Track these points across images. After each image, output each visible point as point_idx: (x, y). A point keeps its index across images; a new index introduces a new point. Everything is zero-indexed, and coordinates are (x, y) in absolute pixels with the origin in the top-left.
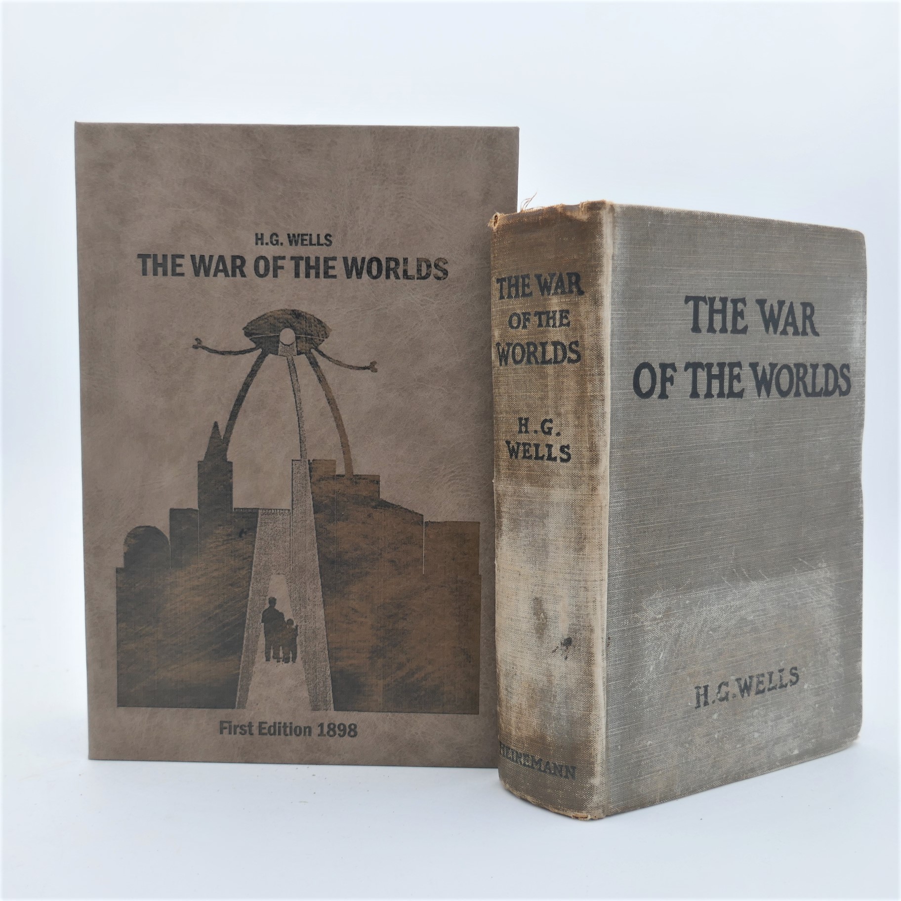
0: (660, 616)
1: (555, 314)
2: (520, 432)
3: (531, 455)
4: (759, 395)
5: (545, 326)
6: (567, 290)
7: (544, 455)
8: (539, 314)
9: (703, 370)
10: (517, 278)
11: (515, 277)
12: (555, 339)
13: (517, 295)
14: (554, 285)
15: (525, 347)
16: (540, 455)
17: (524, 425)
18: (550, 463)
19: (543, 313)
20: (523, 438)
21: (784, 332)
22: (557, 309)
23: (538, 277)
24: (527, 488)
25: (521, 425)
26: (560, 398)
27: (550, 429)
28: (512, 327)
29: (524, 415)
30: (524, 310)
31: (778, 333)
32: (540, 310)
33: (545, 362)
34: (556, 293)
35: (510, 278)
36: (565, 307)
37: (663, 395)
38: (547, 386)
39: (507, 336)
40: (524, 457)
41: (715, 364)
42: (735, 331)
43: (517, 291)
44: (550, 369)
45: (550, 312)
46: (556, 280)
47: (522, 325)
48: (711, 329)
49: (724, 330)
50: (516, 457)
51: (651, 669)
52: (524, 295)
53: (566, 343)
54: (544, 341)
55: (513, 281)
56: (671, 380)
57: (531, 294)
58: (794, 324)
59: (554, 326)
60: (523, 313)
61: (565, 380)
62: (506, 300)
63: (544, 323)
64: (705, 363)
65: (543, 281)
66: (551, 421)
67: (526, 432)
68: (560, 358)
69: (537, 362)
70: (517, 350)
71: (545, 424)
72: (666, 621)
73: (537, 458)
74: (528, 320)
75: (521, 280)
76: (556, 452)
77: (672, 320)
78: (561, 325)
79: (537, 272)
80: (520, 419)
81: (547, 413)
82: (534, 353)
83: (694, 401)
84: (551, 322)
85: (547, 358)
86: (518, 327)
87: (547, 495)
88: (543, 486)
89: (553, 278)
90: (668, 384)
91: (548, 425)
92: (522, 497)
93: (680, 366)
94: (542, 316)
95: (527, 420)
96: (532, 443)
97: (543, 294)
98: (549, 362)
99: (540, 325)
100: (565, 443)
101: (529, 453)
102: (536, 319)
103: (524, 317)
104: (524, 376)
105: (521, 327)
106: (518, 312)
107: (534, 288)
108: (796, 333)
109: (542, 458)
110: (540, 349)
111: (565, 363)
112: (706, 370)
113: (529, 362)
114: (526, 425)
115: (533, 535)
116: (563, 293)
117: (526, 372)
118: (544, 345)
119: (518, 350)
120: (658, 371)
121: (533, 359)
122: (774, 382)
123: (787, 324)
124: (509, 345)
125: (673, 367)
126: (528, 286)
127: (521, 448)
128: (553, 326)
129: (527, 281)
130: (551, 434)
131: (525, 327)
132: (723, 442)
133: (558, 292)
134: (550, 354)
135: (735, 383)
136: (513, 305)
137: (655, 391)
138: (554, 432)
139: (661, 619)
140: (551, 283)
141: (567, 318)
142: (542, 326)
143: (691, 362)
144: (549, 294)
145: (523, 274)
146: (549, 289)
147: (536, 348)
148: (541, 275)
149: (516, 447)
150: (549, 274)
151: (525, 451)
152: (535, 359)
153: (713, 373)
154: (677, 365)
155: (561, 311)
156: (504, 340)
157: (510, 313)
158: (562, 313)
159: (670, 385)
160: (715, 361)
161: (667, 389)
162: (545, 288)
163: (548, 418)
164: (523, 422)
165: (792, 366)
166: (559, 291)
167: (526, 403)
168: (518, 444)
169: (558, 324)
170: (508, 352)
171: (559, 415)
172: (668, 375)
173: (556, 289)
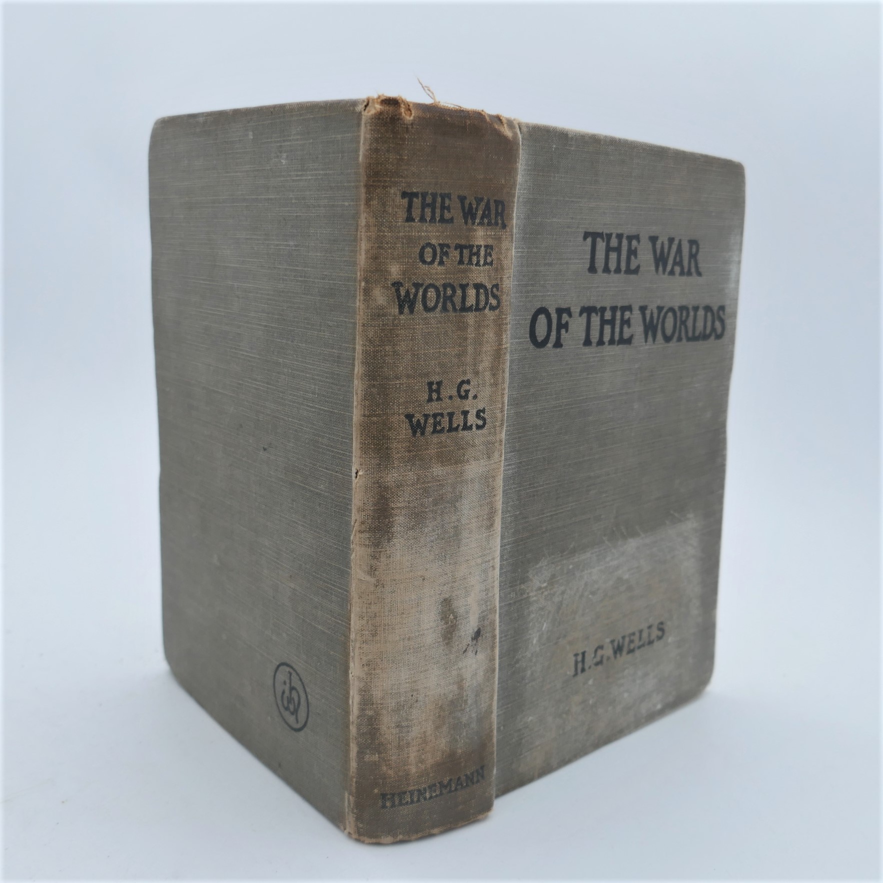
0: (545, 585)
1: (479, 249)
2: (430, 400)
3: (443, 428)
4: (646, 341)
5: (467, 264)
6: (493, 221)
7: (459, 425)
8: (460, 247)
9: (597, 314)
10: (434, 196)
11: (432, 194)
12: (478, 281)
13: (433, 219)
14: (480, 212)
15: (441, 289)
16: (455, 425)
17: (435, 391)
18: (466, 433)
19: (466, 247)
20: (433, 408)
21: (672, 273)
22: (482, 243)
23: (462, 199)
24: (438, 470)
25: (431, 391)
26: (479, 353)
27: (467, 392)
28: (424, 262)
29: (436, 378)
30: (443, 241)
31: (667, 273)
32: (463, 242)
33: (464, 309)
34: (481, 224)
35: (424, 195)
36: (490, 242)
37: (558, 344)
38: (466, 339)
39: (415, 274)
40: (435, 431)
41: (608, 308)
42: (629, 271)
43: (433, 213)
44: (471, 318)
45: (473, 246)
46: (484, 206)
47: (438, 260)
48: (606, 270)
49: (618, 270)
50: (423, 434)
51: (535, 642)
52: (443, 220)
53: (489, 286)
54: (464, 282)
55: (429, 200)
56: (566, 326)
57: (451, 220)
58: (680, 264)
59: (478, 264)
60: (440, 245)
61: (486, 331)
62: (417, 224)
63: (466, 260)
64: (598, 307)
65: (467, 206)
66: (468, 382)
67: (439, 399)
68: (482, 304)
69: (455, 309)
70: (429, 293)
71: (461, 386)
72: (550, 590)
73: (451, 429)
74: (446, 254)
75: (439, 200)
76: (472, 419)
77: (570, 259)
78: (485, 263)
79: (461, 193)
80: (430, 384)
81: (465, 373)
82: (451, 298)
83: (587, 350)
84: (475, 259)
85: (468, 304)
86: (432, 262)
87: (461, 473)
88: (456, 463)
89: (480, 204)
90: (563, 331)
91: (465, 387)
92: (428, 482)
93: (576, 310)
94: (465, 251)
95: (439, 384)
96: (445, 412)
97: (466, 223)
98: (470, 309)
99: (461, 262)
100: (481, 407)
101: (440, 426)
102: (457, 254)
103: (442, 249)
104: (438, 328)
105: (436, 263)
106: (434, 242)
107: (456, 213)
108: (682, 273)
109: (456, 429)
110: (459, 292)
111: (487, 311)
112: (599, 314)
113: (445, 309)
114: (438, 391)
115: (443, 525)
116: (489, 224)
117: (440, 322)
118: (464, 287)
119: (431, 293)
120: (554, 316)
121: (449, 305)
122: (660, 326)
123: (675, 263)
124: (417, 286)
125: (568, 311)
126: (448, 209)
127: (431, 421)
128: (476, 265)
129: (447, 202)
130: (467, 398)
131: (441, 263)
132: (611, 394)
133: (484, 223)
134: (471, 300)
135: (626, 328)
136: (426, 231)
137: (550, 340)
138: (471, 395)
139: (546, 588)
140: (477, 209)
141: (491, 256)
142: (463, 263)
143: (586, 306)
144: (473, 223)
145: (443, 192)
146: (474, 218)
147: (454, 291)
148: (465, 198)
149: (422, 421)
150: (475, 198)
151: (435, 425)
152: (452, 305)
153: (606, 319)
154: (572, 310)
155: (486, 247)
156: (410, 279)
157: (422, 243)
158: (487, 249)
159: (564, 332)
160: (608, 304)
161: (562, 337)
162: (469, 214)
163: (465, 379)
164: (434, 387)
165: (676, 309)
166: (486, 221)
167: (439, 363)
168: (426, 416)
169: (482, 262)
170: (416, 295)
171: (476, 373)
172: (563, 322)
173: (482, 218)
